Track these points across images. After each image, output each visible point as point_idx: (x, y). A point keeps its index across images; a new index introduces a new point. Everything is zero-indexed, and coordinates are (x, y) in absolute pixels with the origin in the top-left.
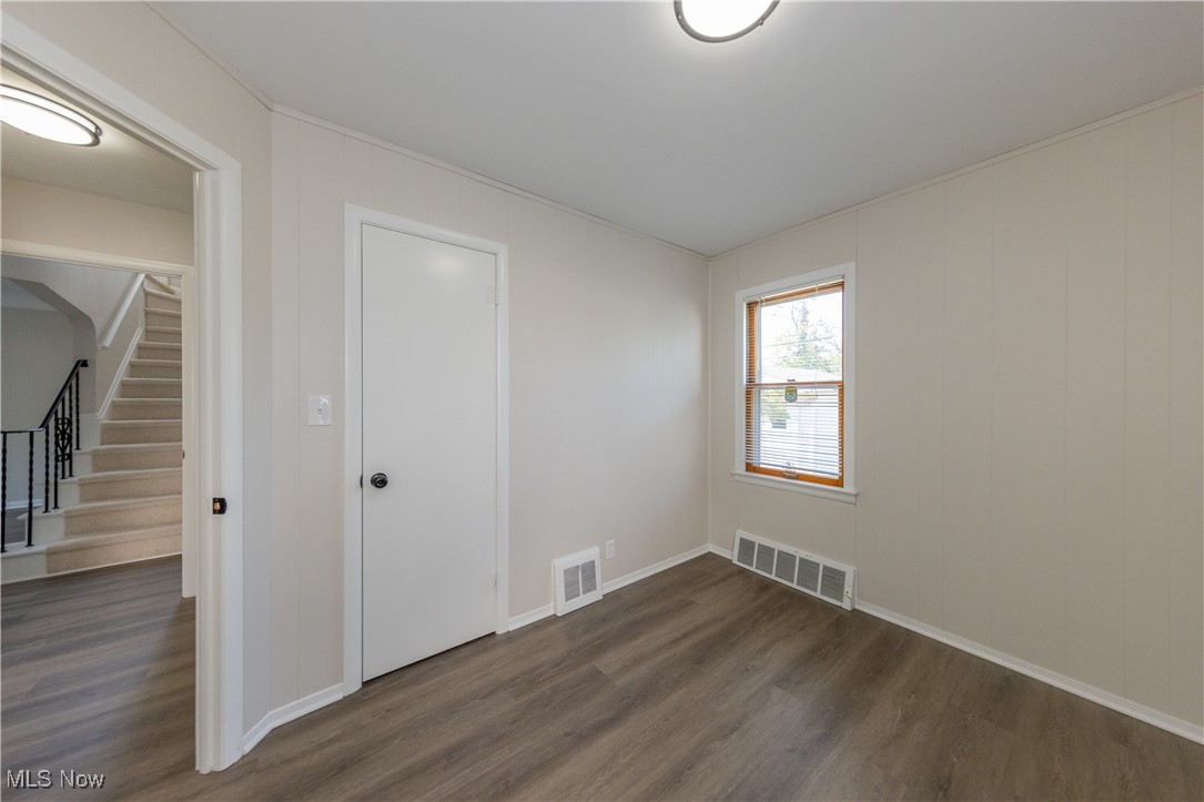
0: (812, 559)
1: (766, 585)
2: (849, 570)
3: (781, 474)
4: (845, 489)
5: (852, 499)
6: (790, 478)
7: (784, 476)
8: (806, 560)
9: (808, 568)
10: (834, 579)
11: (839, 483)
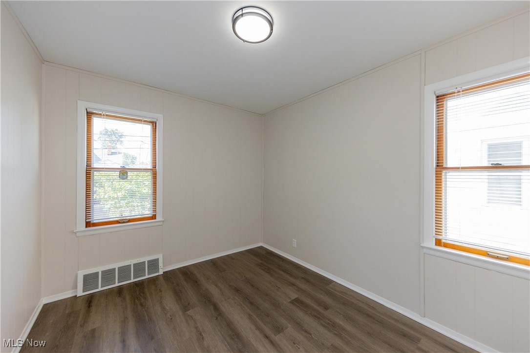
0: (141, 261)
1: (120, 290)
2: (160, 257)
3: (118, 222)
4: (157, 220)
5: (161, 223)
6: (124, 222)
7: (120, 223)
8: (137, 264)
9: (139, 267)
10: (154, 264)
11: (154, 217)
